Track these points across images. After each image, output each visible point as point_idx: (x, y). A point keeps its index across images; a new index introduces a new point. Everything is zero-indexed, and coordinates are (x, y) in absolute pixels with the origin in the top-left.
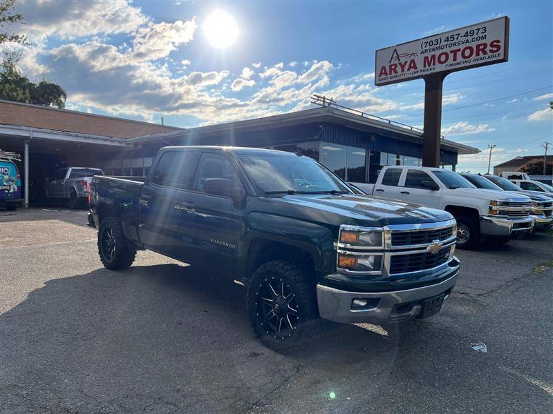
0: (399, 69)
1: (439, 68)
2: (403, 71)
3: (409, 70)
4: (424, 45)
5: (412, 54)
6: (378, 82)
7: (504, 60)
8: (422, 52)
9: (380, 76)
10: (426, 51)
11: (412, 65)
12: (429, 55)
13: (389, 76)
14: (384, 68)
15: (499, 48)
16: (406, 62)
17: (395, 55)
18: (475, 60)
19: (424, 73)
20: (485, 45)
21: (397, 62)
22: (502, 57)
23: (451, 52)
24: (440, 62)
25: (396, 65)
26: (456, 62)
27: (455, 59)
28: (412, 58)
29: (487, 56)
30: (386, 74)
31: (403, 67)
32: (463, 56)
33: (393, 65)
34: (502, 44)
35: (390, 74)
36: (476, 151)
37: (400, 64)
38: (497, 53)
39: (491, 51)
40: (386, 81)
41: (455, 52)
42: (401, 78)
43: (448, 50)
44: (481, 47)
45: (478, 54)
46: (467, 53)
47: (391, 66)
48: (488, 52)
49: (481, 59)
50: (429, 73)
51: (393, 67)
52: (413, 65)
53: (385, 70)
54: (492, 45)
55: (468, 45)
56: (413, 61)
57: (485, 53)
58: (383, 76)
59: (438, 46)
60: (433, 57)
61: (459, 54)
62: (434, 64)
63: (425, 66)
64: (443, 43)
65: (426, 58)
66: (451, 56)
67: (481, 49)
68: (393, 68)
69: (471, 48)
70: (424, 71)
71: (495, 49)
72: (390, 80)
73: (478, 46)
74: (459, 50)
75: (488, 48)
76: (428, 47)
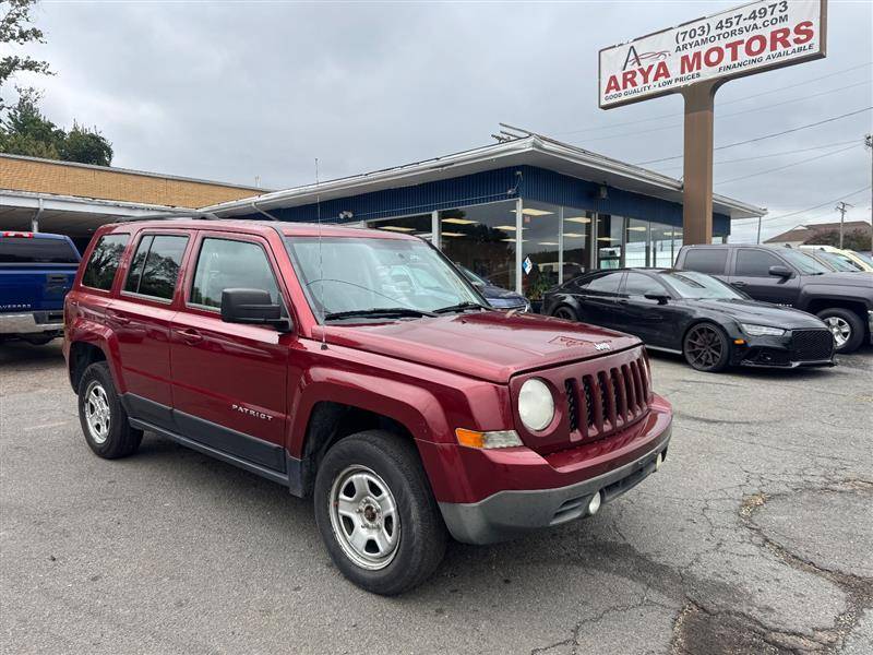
0: (639, 78)
1: (708, 73)
2: (646, 81)
3: (656, 79)
4: (681, 37)
5: (661, 53)
6: (604, 103)
7: (820, 55)
8: (678, 49)
9: (607, 92)
10: (684, 47)
11: (662, 71)
12: (690, 53)
13: (622, 91)
14: (613, 78)
15: (810, 34)
16: (651, 67)
17: (632, 56)
18: (769, 58)
19: (681, 84)
20: (787, 31)
22: (815, 50)
23: (728, 46)
24: (709, 64)
25: (634, 73)
26: (736, 62)
27: (734, 57)
28: (662, 59)
29: (790, 49)
30: (618, 89)
31: (645, 74)
32: (749, 52)
33: (628, 73)
34: (816, 28)
35: (625, 87)
37: (641, 70)
38: (807, 45)
39: (798, 41)
40: (619, 100)
41: (734, 46)
42: (644, 94)
43: (721, 43)
44: (780, 35)
45: (773, 48)
46: (756, 46)
47: (625, 75)
48: (792, 43)
49: (780, 55)
50: (689, 83)
51: (629, 76)
53: (616, 83)
54: (798, 30)
55: (756, 33)
56: (662, 65)
57: (786, 44)
58: (613, 92)
59: (704, 37)
60: (697, 55)
61: (741, 48)
62: (699, 68)
63: (683, 72)
64: (714, 32)
65: (685, 59)
66: (728, 52)
67: (780, 38)
68: (629, 79)
69: (762, 39)
70: (681, 80)
71: (803, 37)
72: (624, 98)
73: (775, 34)
74: (742, 42)
75: (792, 37)
76: (688, 40)
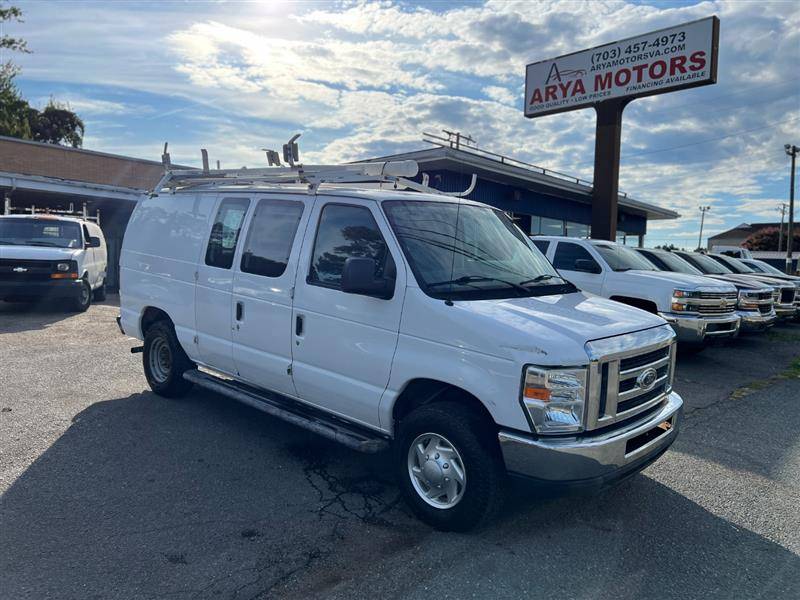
0: (559, 93)
1: (617, 92)
2: (565, 95)
3: (573, 94)
4: (596, 58)
5: (578, 72)
6: (529, 113)
7: (711, 81)
8: (593, 69)
9: (532, 103)
10: (598, 67)
11: (578, 88)
12: (603, 73)
13: (544, 103)
14: (537, 91)
15: (703, 62)
16: (569, 83)
17: (554, 72)
18: (668, 81)
19: (595, 100)
20: (683, 59)
21: (556, 83)
22: (707, 77)
23: (634, 69)
24: (619, 84)
26: (641, 84)
27: (639, 80)
28: (579, 77)
29: (686, 75)
30: (541, 101)
31: (565, 90)
32: (652, 75)
33: (549, 87)
34: (707, 58)
35: (547, 100)
36: (672, 215)
37: (561, 85)
38: (700, 72)
39: (693, 68)
40: (540, 110)
41: (639, 69)
42: (563, 106)
43: (629, 66)
44: (678, 62)
45: (672, 72)
46: (658, 70)
47: (547, 89)
48: (688, 69)
49: (677, 79)
50: (601, 99)
51: (551, 90)
52: (580, 88)
53: (540, 96)
54: (693, 59)
55: (658, 58)
56: (579, 82)
57: (683, 70)
58: (537, 103)
59: (615, 59)
60: (609, 75)
61: (646, 72)
62: (610, 87)
63: (596, 90)
64: (624, 55)
65: (598, 77)
66: (634, 74)
67: (677, 65)
68: (551, 92)
69: (663, 64)
70: (595, 96)
71: (697, 65)
72: (545, 109)
73: (673, 61)
74: (646, 66)
75: (688, 64)
76: (601, 61)
